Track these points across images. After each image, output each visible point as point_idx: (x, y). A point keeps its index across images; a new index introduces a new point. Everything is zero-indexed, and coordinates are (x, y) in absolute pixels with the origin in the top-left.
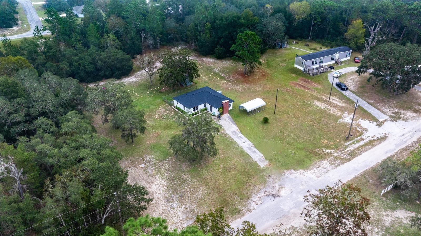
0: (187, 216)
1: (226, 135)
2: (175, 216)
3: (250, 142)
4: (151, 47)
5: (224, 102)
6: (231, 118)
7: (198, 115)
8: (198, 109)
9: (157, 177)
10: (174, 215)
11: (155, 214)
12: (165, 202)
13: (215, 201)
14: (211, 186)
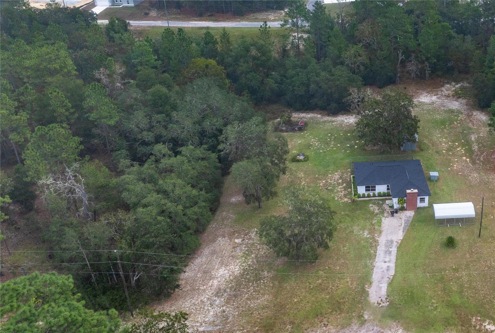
0: (215, 320)
1: (377, 242)
2: (204, 313)
3: (392, 265)
4: (413, 75)
5: (408, 191)
6: (411, 220)
7: (372, 200)
8: (375, 190)
9: (238, 261)
10: (206, 312)
11: (189, 301)
12: (212, 294)
13: (261, 320)
14: (278, 300)
